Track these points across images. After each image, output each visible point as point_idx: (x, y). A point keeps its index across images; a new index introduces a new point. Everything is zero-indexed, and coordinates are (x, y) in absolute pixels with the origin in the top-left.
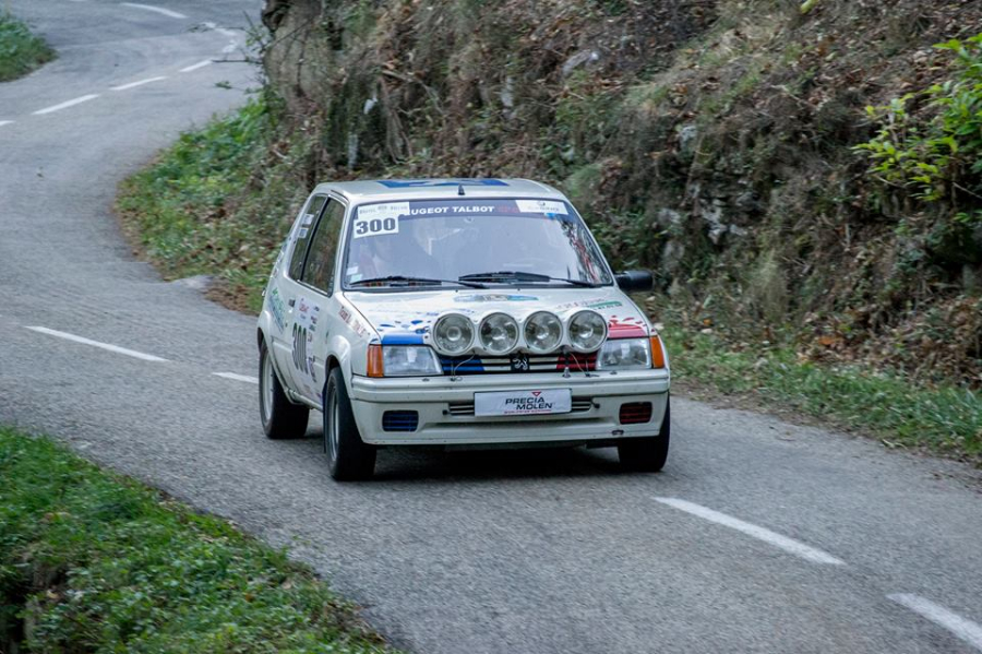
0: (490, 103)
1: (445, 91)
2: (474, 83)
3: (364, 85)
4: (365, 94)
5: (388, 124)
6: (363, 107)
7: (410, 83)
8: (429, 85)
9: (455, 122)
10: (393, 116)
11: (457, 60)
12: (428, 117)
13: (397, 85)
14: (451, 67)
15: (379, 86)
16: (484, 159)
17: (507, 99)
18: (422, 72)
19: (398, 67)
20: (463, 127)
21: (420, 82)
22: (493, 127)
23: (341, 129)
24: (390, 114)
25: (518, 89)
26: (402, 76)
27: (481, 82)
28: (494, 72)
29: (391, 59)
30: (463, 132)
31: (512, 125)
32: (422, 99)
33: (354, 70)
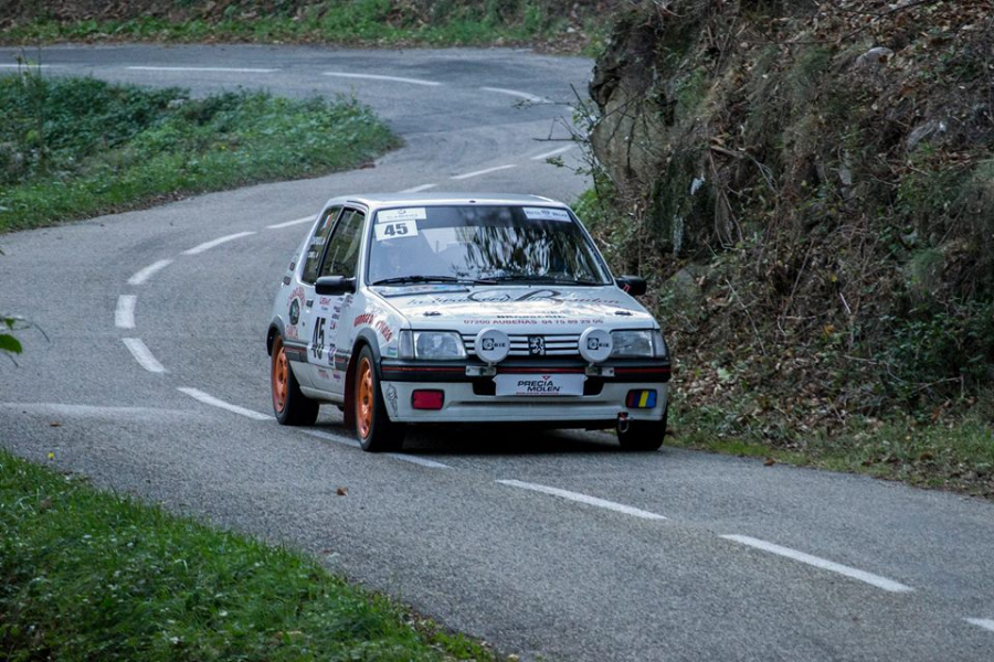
0: (827, 181)
1: (780, 168)
2: (810, 158)
3: (690, 162)
4: (692, 173)
5: (716, 207)
6: (689, 188)
7: (742, 160)
8: (762, 162)
9: (789, 202)
10: (722, 196)
11: (791, 134)
12: (761, 197)
13: (727, 163)
14: (786, 140)
15: (707, 163)
16: (820, 243)
17: (846, 177)
18: (754, 147)
19: (728, 142)
20: (798, 207)
21: (753, 158)
22: (830, 208)
23: (666, 212)
24: (718, 194)
25: (854, 166)
26: (734, 153)
27: (818, 157)
28: (832, 146)
29: (721, 133)
30: (797, 214)
31: (852, 205)
32: (754, 176)
33: (681, 146)
